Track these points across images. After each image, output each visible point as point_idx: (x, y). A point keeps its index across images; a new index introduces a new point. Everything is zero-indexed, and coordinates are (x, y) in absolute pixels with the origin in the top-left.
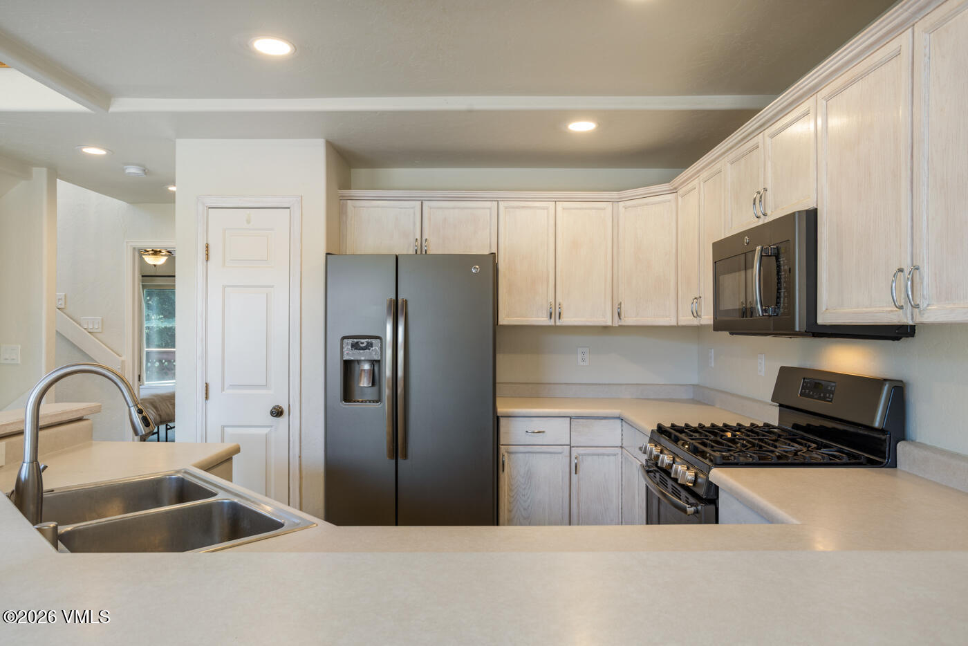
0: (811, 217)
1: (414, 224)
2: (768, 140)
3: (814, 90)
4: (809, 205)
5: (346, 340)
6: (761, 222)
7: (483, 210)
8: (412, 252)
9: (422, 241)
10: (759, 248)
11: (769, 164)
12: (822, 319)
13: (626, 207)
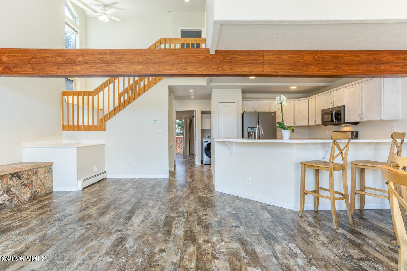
0: (344, 106)
1: (254, 106)
2: (334, 94)
3: (345, 87)
4: (344, 105)
5: (248, 128)
6: (333, 107)
7: (267, 103)
8: (254, 111)
9: (256, 109)
10: (334, 111)
11: (334, 98)
12: (346, 122)
13: (296, 102)
